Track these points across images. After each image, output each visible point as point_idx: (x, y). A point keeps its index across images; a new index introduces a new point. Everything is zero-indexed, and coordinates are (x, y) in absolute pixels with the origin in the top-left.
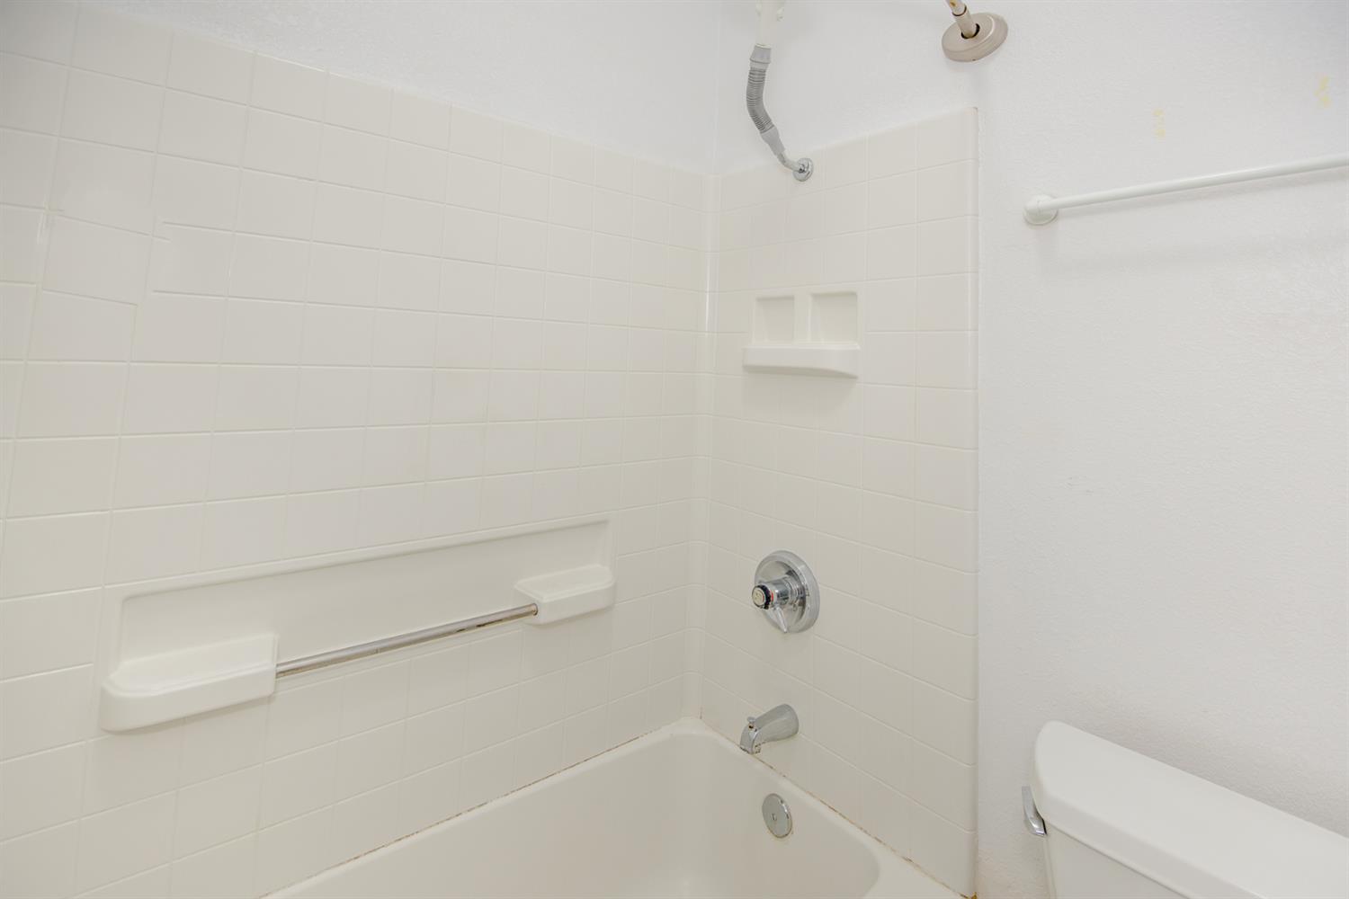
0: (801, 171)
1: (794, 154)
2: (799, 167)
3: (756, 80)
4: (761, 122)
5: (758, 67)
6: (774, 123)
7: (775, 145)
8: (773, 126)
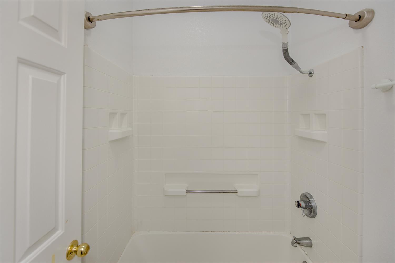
0: (310, 74)
1: (305, 69)
2: (309, 73)
3: (285, 52)
4: (291, 62)
5: (284, 49)
6: (295, 62)
7: (297, 68)
8: (295, 63)
